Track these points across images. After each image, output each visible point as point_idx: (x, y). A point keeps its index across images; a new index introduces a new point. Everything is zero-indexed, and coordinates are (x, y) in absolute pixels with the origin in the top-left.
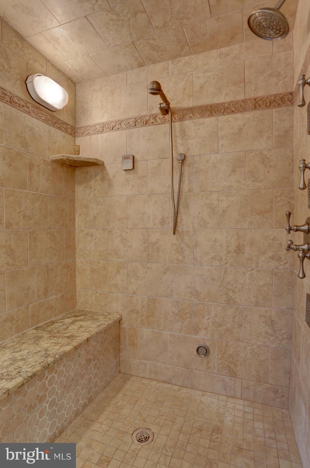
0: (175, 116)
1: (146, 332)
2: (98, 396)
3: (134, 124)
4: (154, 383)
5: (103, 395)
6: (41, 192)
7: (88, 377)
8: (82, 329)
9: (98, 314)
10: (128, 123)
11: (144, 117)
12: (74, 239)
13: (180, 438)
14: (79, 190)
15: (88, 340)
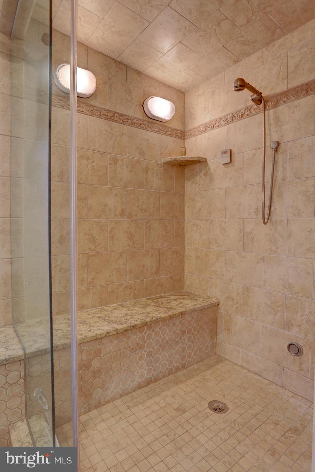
0: (269, 104)
1: (239, 321)
2: (192, 366)
3: (231, 119)
4: (245, 371)
5: (195, 366)
6: (155, 190)
7: (182, 346)
8: (180, 305)
9: (199, 297)
10: (226, 120)
11: (240, 110)
12: (183, 229)
13: (251, 421)
14: (188, 185)
15: (182, 313)
